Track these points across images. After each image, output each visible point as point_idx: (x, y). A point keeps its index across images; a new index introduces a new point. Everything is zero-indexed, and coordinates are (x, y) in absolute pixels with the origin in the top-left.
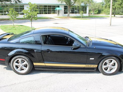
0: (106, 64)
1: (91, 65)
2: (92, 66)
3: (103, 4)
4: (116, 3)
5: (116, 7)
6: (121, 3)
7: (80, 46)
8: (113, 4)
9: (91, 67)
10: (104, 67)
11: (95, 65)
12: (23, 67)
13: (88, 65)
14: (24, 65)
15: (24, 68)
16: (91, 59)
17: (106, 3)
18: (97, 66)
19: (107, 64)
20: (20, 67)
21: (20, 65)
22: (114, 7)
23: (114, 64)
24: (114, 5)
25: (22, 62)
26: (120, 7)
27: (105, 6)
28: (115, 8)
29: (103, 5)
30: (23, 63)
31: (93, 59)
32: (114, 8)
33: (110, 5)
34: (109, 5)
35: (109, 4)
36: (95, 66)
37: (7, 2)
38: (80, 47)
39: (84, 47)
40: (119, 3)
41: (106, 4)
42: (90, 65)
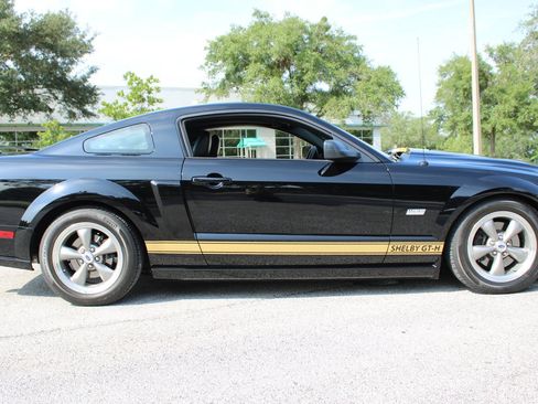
0: (481, 238)
1: (416, 244)
2: (420, 250)
3: (441, 118)
4: (494, 109)
5: (499, 127)
6: (517, 110)
7: (359, 157)
8: (484, 116)
9: (415, 252)
10: (475, 252)
11: (434, 245)
12: (95, 264)
13: (400, 244)
14: (104, 256)
15: (102, 270)
16: (410, 212)
17: (451, 114)
18: (441, 250)
19: (489, 240)
20: (83, 266)
21: (83, 256)
22: (488, 128)
23: (521, 236)
24: (485, 119)
25: (93, 242)
26: (515, 127)
27: (449, 124)
28: (494, 129)
29: (439, 120)
30: (98, 245)
31: (421, 212)
32: (490, 131)
33: (470, 117)
34: (465, 121)
35: (465, 114)
36: (436, 248)
37: (33, 111)
38: (359, 161)
39: (377, 160)
40: (509, 108)
41: (455, 114)
42: (409, 245)
